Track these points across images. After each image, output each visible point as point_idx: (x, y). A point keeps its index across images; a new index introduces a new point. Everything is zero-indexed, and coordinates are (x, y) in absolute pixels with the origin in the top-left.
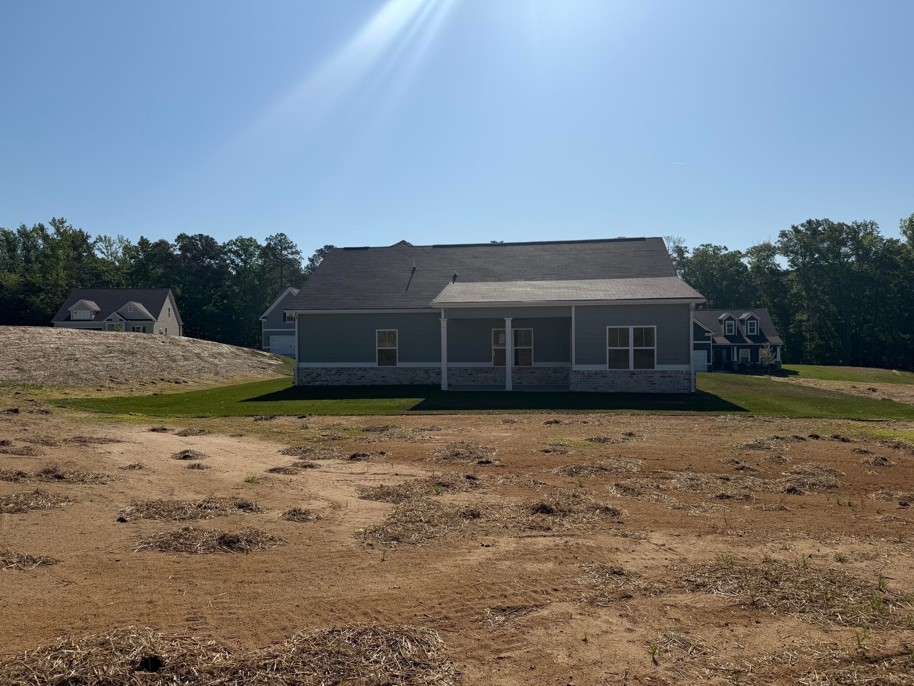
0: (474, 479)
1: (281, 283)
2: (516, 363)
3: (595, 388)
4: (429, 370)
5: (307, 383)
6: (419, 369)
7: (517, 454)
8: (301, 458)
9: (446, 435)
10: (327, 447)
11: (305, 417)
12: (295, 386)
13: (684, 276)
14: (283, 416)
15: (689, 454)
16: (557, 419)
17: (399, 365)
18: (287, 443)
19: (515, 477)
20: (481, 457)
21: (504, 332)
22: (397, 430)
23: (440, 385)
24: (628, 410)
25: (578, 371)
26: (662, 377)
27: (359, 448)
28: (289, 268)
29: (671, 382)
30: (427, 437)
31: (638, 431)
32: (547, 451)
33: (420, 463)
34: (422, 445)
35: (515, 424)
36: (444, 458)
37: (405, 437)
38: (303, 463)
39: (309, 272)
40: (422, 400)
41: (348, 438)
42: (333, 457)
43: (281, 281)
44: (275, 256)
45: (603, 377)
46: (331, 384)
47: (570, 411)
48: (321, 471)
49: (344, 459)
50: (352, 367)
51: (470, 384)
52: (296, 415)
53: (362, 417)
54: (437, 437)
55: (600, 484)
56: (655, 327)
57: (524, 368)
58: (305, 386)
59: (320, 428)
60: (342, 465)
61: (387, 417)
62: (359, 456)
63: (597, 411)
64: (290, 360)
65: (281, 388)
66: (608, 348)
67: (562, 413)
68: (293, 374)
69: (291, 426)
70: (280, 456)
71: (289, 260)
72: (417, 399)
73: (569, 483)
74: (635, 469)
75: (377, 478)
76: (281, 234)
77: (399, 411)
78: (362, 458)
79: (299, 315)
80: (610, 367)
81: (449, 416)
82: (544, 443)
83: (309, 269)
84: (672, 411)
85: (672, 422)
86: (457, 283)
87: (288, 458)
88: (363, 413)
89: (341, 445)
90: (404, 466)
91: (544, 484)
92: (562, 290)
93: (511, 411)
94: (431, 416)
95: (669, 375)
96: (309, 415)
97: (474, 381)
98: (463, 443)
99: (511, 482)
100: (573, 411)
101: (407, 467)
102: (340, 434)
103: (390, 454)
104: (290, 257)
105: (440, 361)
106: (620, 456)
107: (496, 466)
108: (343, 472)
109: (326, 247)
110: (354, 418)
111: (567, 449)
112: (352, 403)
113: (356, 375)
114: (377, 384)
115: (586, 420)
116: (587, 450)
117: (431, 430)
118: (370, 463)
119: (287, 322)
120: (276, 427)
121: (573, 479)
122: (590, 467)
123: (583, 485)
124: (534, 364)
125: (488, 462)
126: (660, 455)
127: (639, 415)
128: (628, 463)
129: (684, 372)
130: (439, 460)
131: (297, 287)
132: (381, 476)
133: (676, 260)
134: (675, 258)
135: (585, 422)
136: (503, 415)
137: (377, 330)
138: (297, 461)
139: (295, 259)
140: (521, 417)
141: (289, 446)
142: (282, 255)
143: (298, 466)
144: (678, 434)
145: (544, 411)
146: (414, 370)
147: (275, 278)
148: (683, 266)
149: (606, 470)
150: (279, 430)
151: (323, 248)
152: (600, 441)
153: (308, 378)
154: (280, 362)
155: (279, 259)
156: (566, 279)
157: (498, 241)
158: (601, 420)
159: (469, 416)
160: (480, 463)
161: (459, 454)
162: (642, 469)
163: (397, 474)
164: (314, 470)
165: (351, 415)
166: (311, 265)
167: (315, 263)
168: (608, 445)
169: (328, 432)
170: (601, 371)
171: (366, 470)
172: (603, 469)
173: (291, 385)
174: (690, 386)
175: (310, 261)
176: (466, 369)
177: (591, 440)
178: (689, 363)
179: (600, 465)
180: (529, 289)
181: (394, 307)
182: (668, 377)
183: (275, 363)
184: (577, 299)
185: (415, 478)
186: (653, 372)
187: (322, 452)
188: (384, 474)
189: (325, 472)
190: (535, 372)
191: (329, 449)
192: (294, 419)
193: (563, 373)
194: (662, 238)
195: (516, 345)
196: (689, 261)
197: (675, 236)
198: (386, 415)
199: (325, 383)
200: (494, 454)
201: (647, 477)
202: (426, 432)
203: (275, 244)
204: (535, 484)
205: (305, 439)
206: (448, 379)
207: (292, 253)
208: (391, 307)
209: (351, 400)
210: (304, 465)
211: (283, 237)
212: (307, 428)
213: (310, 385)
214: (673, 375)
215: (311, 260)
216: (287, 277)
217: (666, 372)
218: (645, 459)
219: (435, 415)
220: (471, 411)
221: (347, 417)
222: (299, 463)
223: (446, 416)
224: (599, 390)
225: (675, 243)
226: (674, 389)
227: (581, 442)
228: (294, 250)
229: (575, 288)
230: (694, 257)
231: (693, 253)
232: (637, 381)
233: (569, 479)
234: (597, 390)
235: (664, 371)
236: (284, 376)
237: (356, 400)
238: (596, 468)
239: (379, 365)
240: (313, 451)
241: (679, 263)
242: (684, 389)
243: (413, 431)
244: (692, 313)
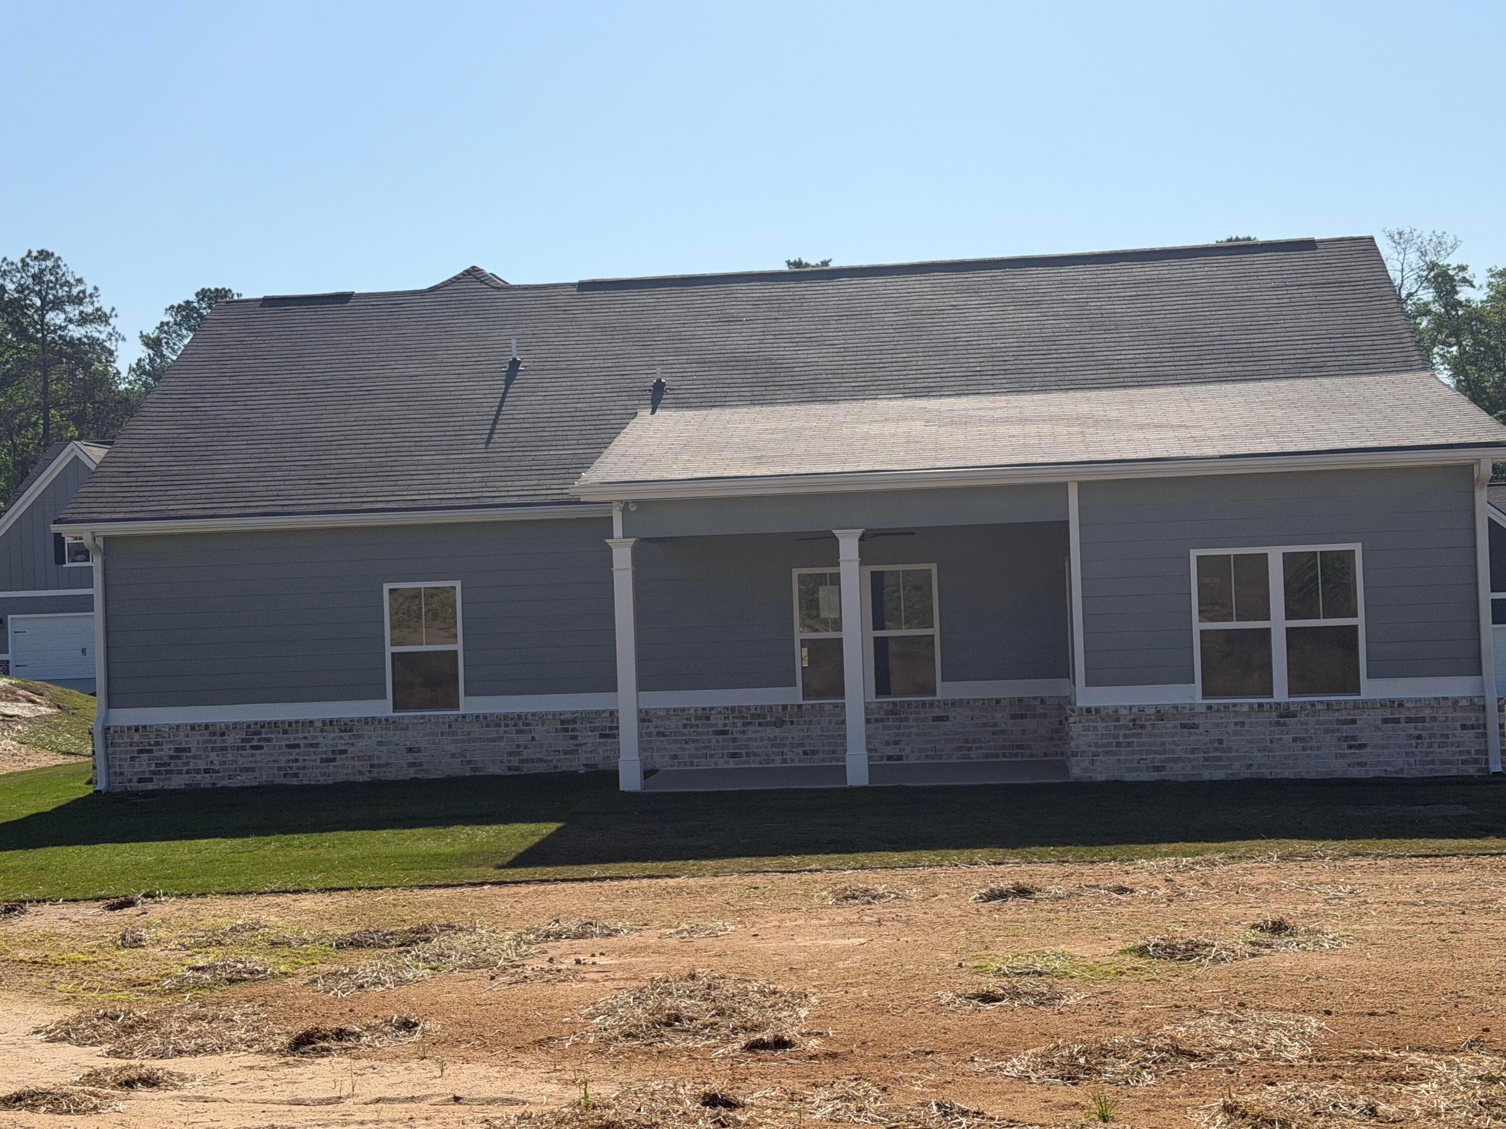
0: (729, 1104)
1: (46, 425)
2: (883, 686)
3: (1158, 769)
4: (574, 721)
5: (140, 781)
6: (542, 717)
7: (884, 1010)
8: (115, 1054)
9: (634, 950)
10: (210, 1011)
11: (130, 903)
12: (98, 792)
13: (1457, 367)
14: (54, 902)
15: (1482, 989)
16: (1024, 881)
17: (469, 705)
18: (66, 1002)
19: (875, 1091)
20: (756, 1028)
21: (835, 580)
22: (462, 941)
23: (615, 774)
24: (1273, 842)
25: (1098, 710)
26: (1386, 721)
27: (324, 1009)
28: (72, 373)
29: (1419, 737)
30: (569, 962)
31: (1306, 914)
32: (988, 998)
33: (543, 1056)
34: (548, 991)
35: (877, 906)
36: (628, 1035)
37: (488, 964)
38: (121, 1070)
39: (145, 384)
40: (553, 827)
41: (286, 974)
42: (230, 1046)
43: (46, 419)
44: (22, 333)
45: (1183, 726)
46: (225, 783)
47: (1072, 852)
48: (186, 1099)
49: (269, 1051)
50: (301, 718)
51: (721, 764)
52: (97, 900)
53: (337, 897)
54: (601, 961)
55: (1170, 1107)
56: (1357, 547)
57: (909, 704)
58: (136, 794)
59: (187, 941)
60: (262, 1074)
61: (425, 892)
62: (324, 1038)
63: (1164, 847)
64: (78, 699)
65: (47, 803)
66: (1198, 626)
67: (1043, 860)
68: (89, 749)
69: (82, 938)
70: (40, 1048)
71: (71, 343)
72: (532, 827)
73: (1064, 1107)
74: (1294, 1052)
75: (384, 1115)
76: (41, 253)
77: (468, 871)
78: (333, 1044)
79: (106, 538)
80: (1205, 695)
81: (645, 882)
82: (980, 970)
83: (144, 372)
84: (1421, 842)
85: (1423, 877)
86: (666, 413)
87: (68, 1052)
88: (342, 884)
89: (260, 1000)
90: (481, 1069)
91: (978, 1113)
92: (1031, 429)
93: (862, 858)
94: (583, 885)
95: (1412, 714)
96: (146, 896)
97: (734, 755)
98: (693, 977)
99: (860, 1110)
100: (1082, 850)
101: (493, 1072)
102: (256, 961)
103: (432, 1025)
104: (76, 332)
105: (610, 684)
106: (1242, 1005)
107: (811, 1058)
108: (265, 1096)
109: (203, 294)
110: (307, 902)
111: (1058, 988)
112: (301, 846)
113: (315, 745)
114: (391, 775)
115: (1127, 882)
116: (1128, 989)
117: (582, 936)
118: (364, 1063)
119: (68, 565)
120: (27, 945)
121: (1079, 1093)
122: (1137, 1047)
123: (1111, 1113)
124: (945, 690)
125: (780, 1044)
126: (1382, 995)
127: (1308, 858)
128: (1270, 1027)
129: (1463, 703)
130: (608, 1042)
131: (102, 441)
132: (398, 1106)
133: (1428, 312)
134: (1426, 304)
135: (1121, 890)
136: (835, 875)
137: (387, 587)
138: (100, 1064)
139: (94, 342)
140: (899, 878)
141: (72, 1011)
142: (44, 327)
143: (102, 1084)
144: (1443, 919)
145: (979, 854)
146: (521, 721)
147: (21, 409)
148: (1456, 333)
149: (1193, 1056)
150: (36, 954)
151: (192, 298)
152: (1172, 956)
153: (144, 765)
154: (44, 710)
155: (36, 341)
156: (1044, 389)
157: (813, 259)
158: (1178, 879)
159: (717, 880)
160: (754, 1047)
161: (678, 1019)
162: (1317, 1047)
163: (457, 1099)
164: (161, 1094)
165: (296, 892)
166: (152, 361)
167: (166, 352)
168: (1203, 969)
169: (213, 956)
170: (1175, 707)
171: (347, 1090)
172: (1183, 1053)
173: (82, 790)
174: (1486, 752)
175: (147, 345)
176: (705, 715)
177: (1142, 951)
178: (1478, 671)
179: (1172, 1038)
180: (918, 426)
181: (444, 504)
182: (1409, 720)
183: (27, 713)
184: (1085, 458)
185: (519, 1110)
186: (1356, 705)
187: (192, 1029)
188: (412, 1099)
189: (199, 1098)
190: (947, 719)
191: (215, 1018)
192: (90, 912)
193: (1044, 716)
194: (1372, 239)
195: (878, 624)
196: (1476, 316)
197: (1425, 230)
198: (422, 887)
199: (205, 781)
200: (803, 1012)
201: (1335, 1077)
202: (564, 943)
203: (21, 288)
204: (946, 1114)
205: (132, 983)
206: (642, 749)
207: (84, 320)
208: (437, 503)
209: (298, 839)
210: (124, 1077)
211: (50, 263)
212: (137, 943)
213: (150, 786)
214: (1427, 712)
215: (152, 343)
216: (67, 405)
217: (1401, 705)
218: (1328, 1013)
219: (598, 879)
220: (725, 862)
221: (281, 899)
222: (107, 1071)
223: (635, 883)
224: (1176, 772)
225: (1424, 254)
226: (1432, 762)
227: (1106, 960)
228: (89, 309)
229: (1081, 420)
230: (1491, 299)
231: (1490, 285)
232: (1303, 739)
233: (1062, 1093)
234: (1163, 775)
235: (1392, 702)
236: (60, 760)
237: (316, 836)
238: (1159, 1050)
239: (396, 708)
240: (157, 1025)
241: (1440, 323)
242: (1464, 762)
243: (519, 940)
244: (1482, 496)
